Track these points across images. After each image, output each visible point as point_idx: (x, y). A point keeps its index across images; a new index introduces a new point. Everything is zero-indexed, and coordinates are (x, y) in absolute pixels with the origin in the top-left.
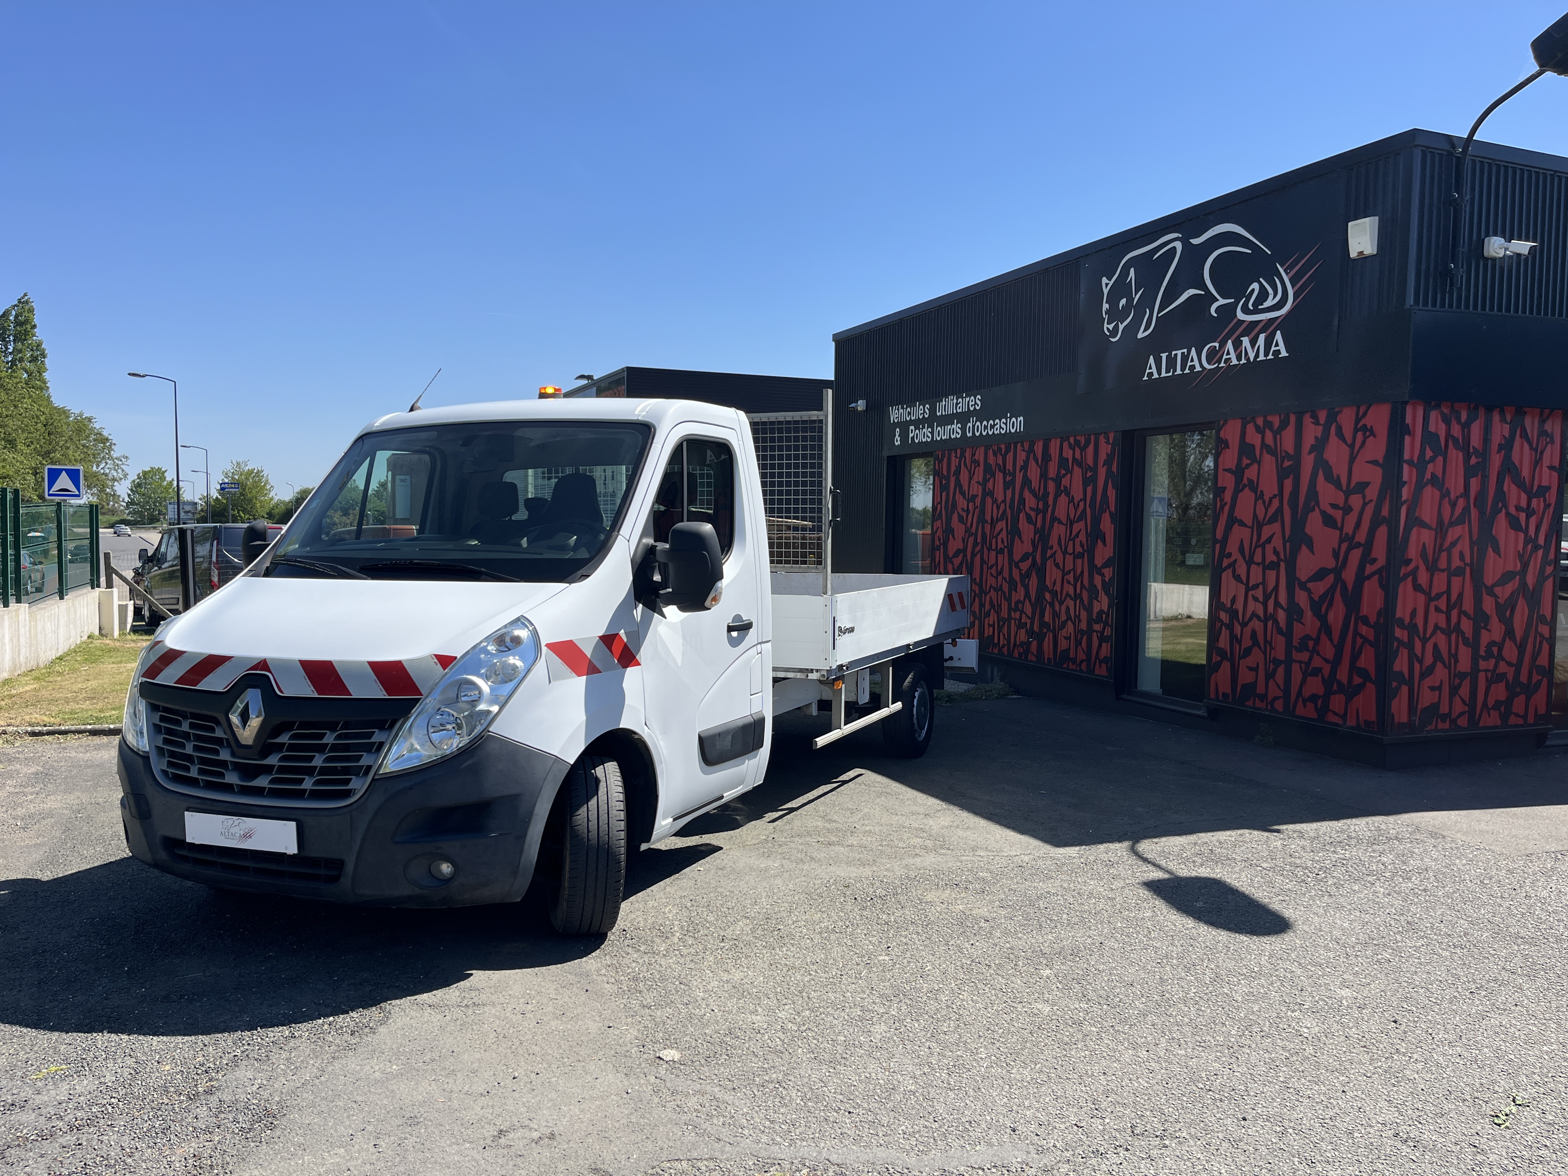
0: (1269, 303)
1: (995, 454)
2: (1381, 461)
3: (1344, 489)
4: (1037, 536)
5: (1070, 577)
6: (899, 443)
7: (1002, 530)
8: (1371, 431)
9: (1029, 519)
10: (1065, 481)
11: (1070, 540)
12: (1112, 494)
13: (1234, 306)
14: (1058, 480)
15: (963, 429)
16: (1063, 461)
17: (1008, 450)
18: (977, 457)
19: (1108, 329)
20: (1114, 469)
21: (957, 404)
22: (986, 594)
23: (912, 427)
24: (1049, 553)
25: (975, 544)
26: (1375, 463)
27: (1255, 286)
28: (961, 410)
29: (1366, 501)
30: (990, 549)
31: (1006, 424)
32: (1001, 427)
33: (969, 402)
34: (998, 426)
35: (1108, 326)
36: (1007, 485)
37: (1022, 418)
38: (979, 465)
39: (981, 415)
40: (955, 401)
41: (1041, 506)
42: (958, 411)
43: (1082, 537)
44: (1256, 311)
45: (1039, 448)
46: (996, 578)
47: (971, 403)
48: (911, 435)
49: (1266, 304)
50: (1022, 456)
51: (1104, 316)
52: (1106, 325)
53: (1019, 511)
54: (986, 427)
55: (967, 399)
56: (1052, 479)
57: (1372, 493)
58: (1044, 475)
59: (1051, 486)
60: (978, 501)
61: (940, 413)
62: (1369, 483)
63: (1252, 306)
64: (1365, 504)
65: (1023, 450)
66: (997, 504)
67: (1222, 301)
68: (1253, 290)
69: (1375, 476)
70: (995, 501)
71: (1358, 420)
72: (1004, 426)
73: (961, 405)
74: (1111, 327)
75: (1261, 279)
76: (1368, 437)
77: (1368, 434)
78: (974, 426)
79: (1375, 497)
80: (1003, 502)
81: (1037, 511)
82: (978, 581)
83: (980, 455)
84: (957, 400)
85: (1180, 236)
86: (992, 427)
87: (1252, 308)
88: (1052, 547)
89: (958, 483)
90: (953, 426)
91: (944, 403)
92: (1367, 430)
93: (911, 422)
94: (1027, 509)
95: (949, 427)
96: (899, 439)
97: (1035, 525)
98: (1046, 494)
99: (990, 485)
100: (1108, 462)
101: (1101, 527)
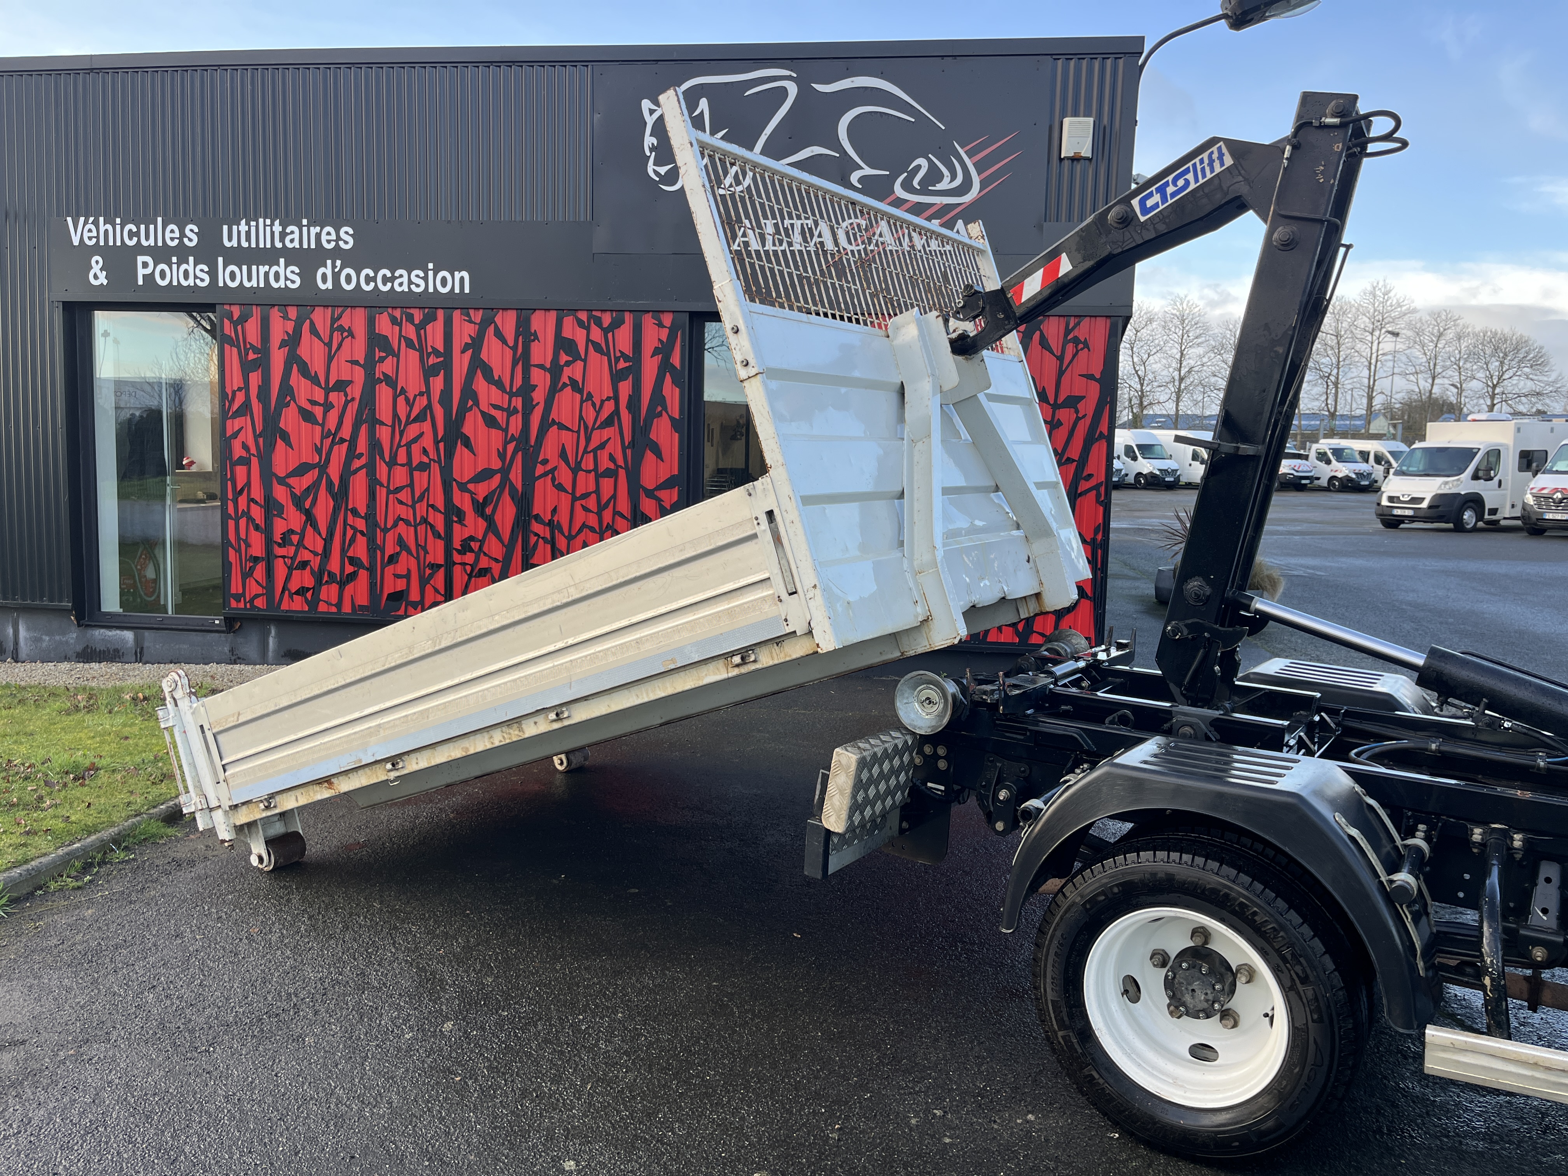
0: (944, 185)
1: (394, 321)
2: (1098, 376)
3: (1052, 402)
4: (511, 447)
5: (592, 503)
6: (103, 280)
7: (422, 434)
8: (1086, 345)
9: (490, 422)
10: (575, 371)
11: (585, 452)
12: (672, 394)
13: (892, 179)
14: (555, 370)
15: (307, 276)
16: (563, 344)
17: (430, 318)
18: (345, 322)
19: (655, 171)
20: (676, 360)
21: (283, 235)
22: (385, 530)
23: (140, 259)
24: (540, 470)
25: (352, 453)
26: (1090, 377)
27: (922, 161)
28: (296, 244)
29: (1080, 415)
30: (392, 463)
31: (425, 279)
32: (410, 282)
33: (318, 236)
34: (405, 279)
35: (657, 169)
36: (428, 373)
37: (465, 274)
38: (351, 335)
39: (354, 259)
40: (277, 228)
41: (518, 402)
42: (289, 245)
43: (615, 448)
44: (924, 190)
45: (507, 322)
46: (413, 507)
47: (324, 238)
48: (141, 272)
49: (939, 187)
50: (464, 331)
51: (648, 154)
52: (651, 168)
53: (463, 410)
54: (368, 279)
55: (314, 230)
56: (541, 367)
57: (1088, 407)
58: (523, 359)
59: (541, 379)
60: (356, 391)
61: (234, 243)
62: (1082, 398)
63: (919, 184)
64: (1078, 419)
65: (470, 321)
66: (407, 400)
67: (868, 171)
68: (919, 167)
69: (1094, 391)
70: (399, 393)
71: (1068, 331)
72: (422, 283)
73: (296, 236)
74: (663, 170)
75: (930, 155)
76: (1082, 349)
77: (1081, 346)
78: (336, 276)
79: (1090, 414)
80: (421, 394)
81: (511, 412)
82: (362, 511)
83: (356, 320)
84: (284, 225)
85: (795, 75)
86: (392, 279)
87: (919, 188)
88: (545, 462)
89: (293, 360)
90: (275, 268)
91: (243, 227)
92: (1081, 343)
93: (140, 249)
94: (484, 407)
95: (263, 269)
96: (102, 276)
97: (506, 430)
98: (527, 389)
99: (387, 367)
100: (663, 350)
101: (653, 436)
